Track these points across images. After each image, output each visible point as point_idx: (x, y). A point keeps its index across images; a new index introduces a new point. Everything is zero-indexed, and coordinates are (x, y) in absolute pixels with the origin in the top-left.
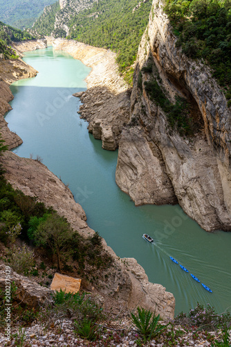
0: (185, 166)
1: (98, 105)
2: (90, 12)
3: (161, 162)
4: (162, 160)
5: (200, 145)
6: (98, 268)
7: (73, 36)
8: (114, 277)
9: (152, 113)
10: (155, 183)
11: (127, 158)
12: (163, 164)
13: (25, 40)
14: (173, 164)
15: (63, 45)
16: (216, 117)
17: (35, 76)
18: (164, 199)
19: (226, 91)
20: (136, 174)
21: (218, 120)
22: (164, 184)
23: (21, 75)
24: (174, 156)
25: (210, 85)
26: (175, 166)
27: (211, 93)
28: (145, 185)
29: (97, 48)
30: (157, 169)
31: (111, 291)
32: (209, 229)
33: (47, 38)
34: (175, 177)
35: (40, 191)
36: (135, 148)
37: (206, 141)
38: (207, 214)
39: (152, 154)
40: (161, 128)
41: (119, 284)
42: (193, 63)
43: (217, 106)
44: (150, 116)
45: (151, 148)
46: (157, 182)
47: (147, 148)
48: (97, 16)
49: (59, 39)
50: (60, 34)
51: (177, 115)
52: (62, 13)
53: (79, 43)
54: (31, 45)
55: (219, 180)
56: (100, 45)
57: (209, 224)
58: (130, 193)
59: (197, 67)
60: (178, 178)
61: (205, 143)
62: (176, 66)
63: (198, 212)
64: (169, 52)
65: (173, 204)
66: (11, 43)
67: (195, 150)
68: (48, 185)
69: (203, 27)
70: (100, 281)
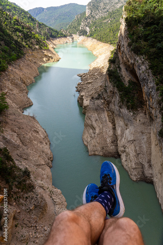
0: (127, 132)
1: (90, 83)
2: (105, 18)
3: (114, 127)
4: (115, 125)
5: (141, 117)
6: (22, 191)
7: (91, 35)
8: (32, 199)
9: (111, 91)
10: (106, 141)
11: (90, 121)
12: (114, 129)
13: (59, 37)
14: (120, 129)
15: (84, 41)
16: (150, 98)
17: (58, 61)
18: (110, 153)
19: (157, 79)
20: (94, 133)
21: (151, 100)
22: (112, 142)
23: (49, 60)
24: (122, 123)
25: (147, 75)
26: (121, 130)
27: (148, 80)
28: (98, 141)
29: (103, 44)
30: (109, 131)
31: (28, 208)
32: (135, 179)
33: (74, 36)
34: (119, 138)
35: (24, 137)
36: (96, 115)
37: (146, 114)
38: (136, 168)
39: (108, 120)
40: (116, 103)
41: (34, 204)
42: (138, 58)
43: (151, 90)
44: (109, 94)
45: (108, 116)
46: (108, 140)
47: (105, 116)
48: (109, 21)
49: (82, 36)
50: (83, 33)
51: (127, 94)
52: (86, 19)
53: (94, 40)
54: (63, 40)
55: (150, 143)
56: (106, 42)
57: (135, 175)
58: (88, 146)
59: (140, 61)
60: (121, 139)
61: (144, 116)
62: (129, 59)
63: (130, 165)
64: (126, 50)
65: (116, 158)
66: (49, 39)
67: (136, 120)
68: (31, 134)
69: (147, 33)
70: (21, 200)
